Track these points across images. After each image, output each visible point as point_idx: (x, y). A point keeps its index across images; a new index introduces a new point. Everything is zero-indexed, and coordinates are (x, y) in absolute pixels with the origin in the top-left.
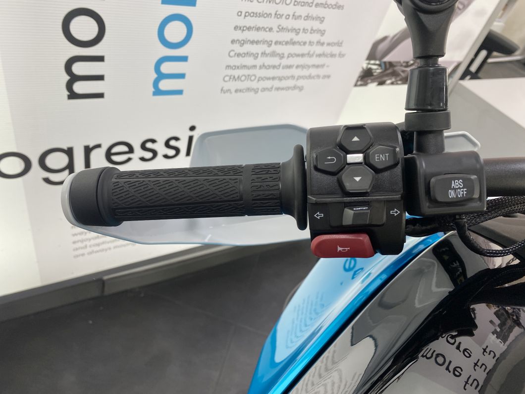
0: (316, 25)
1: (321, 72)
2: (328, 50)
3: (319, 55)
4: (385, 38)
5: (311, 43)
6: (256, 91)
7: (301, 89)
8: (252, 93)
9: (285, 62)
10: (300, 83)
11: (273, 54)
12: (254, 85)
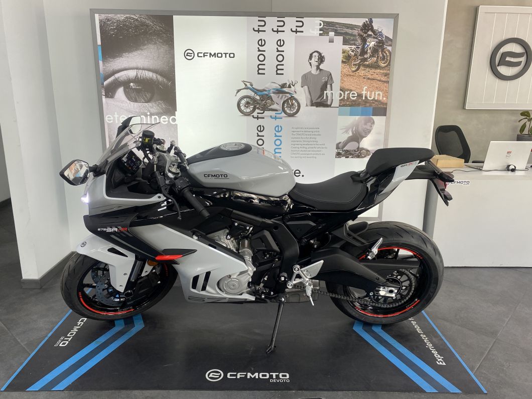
0: (314, 140)
1: (321, 153)
2: (321, 146)
3: (318, 148)
4: (340, 143)
5: (314, 144)
6: (301, 157)
7: (316, 158)
8: (300, 158)
9: (308, 150)
10: (314, 156)
11: (304, 148)
12: (300, 156)
